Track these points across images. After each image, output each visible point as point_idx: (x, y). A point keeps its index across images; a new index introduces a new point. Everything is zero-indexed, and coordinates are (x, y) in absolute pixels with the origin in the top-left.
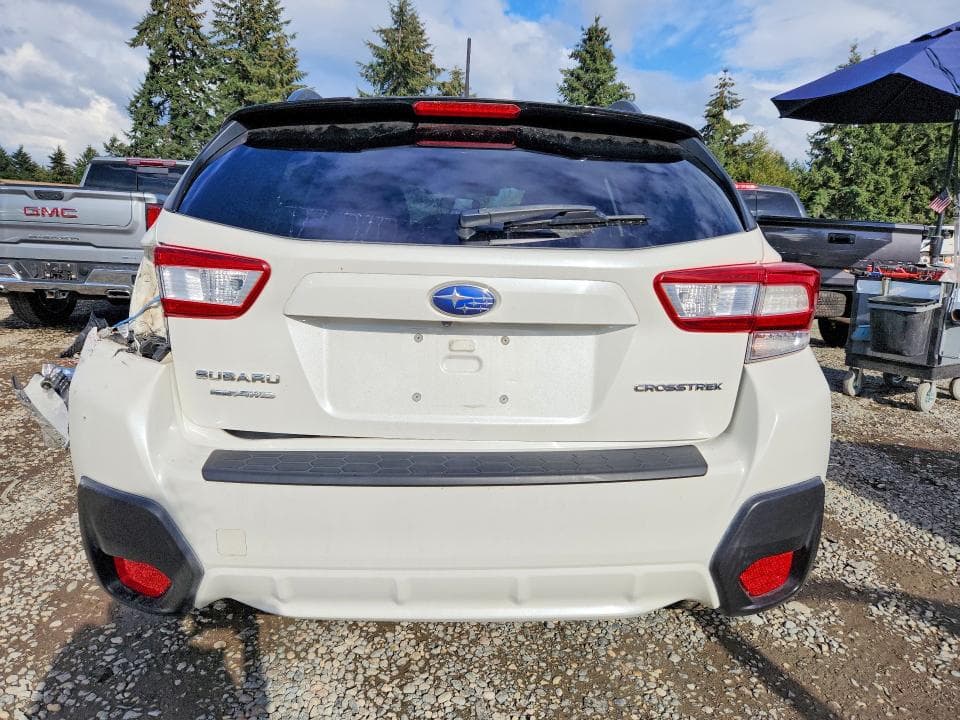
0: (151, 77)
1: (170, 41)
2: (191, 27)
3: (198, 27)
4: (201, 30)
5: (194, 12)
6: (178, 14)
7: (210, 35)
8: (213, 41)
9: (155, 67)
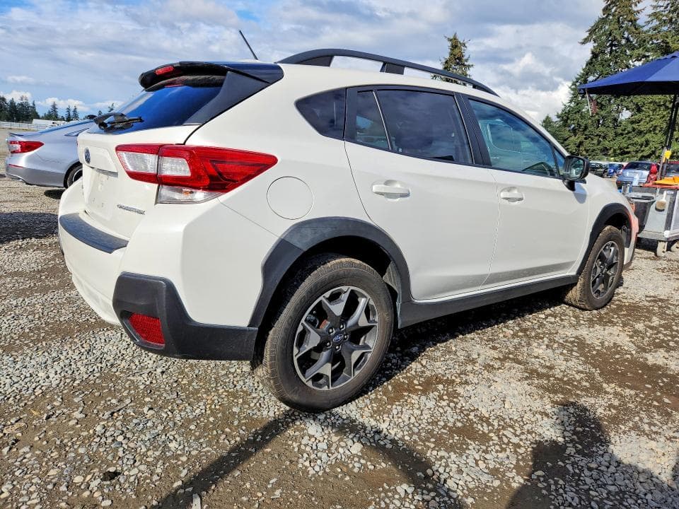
0: (590, 63)
1: (610, 34)
2: (631, 21)
3: (635, 20)
4: (638, 22)
5: (635, 9)
6: (622, 13)
7: (644, 24)
8: (645, 29)
9: (595, 55)
